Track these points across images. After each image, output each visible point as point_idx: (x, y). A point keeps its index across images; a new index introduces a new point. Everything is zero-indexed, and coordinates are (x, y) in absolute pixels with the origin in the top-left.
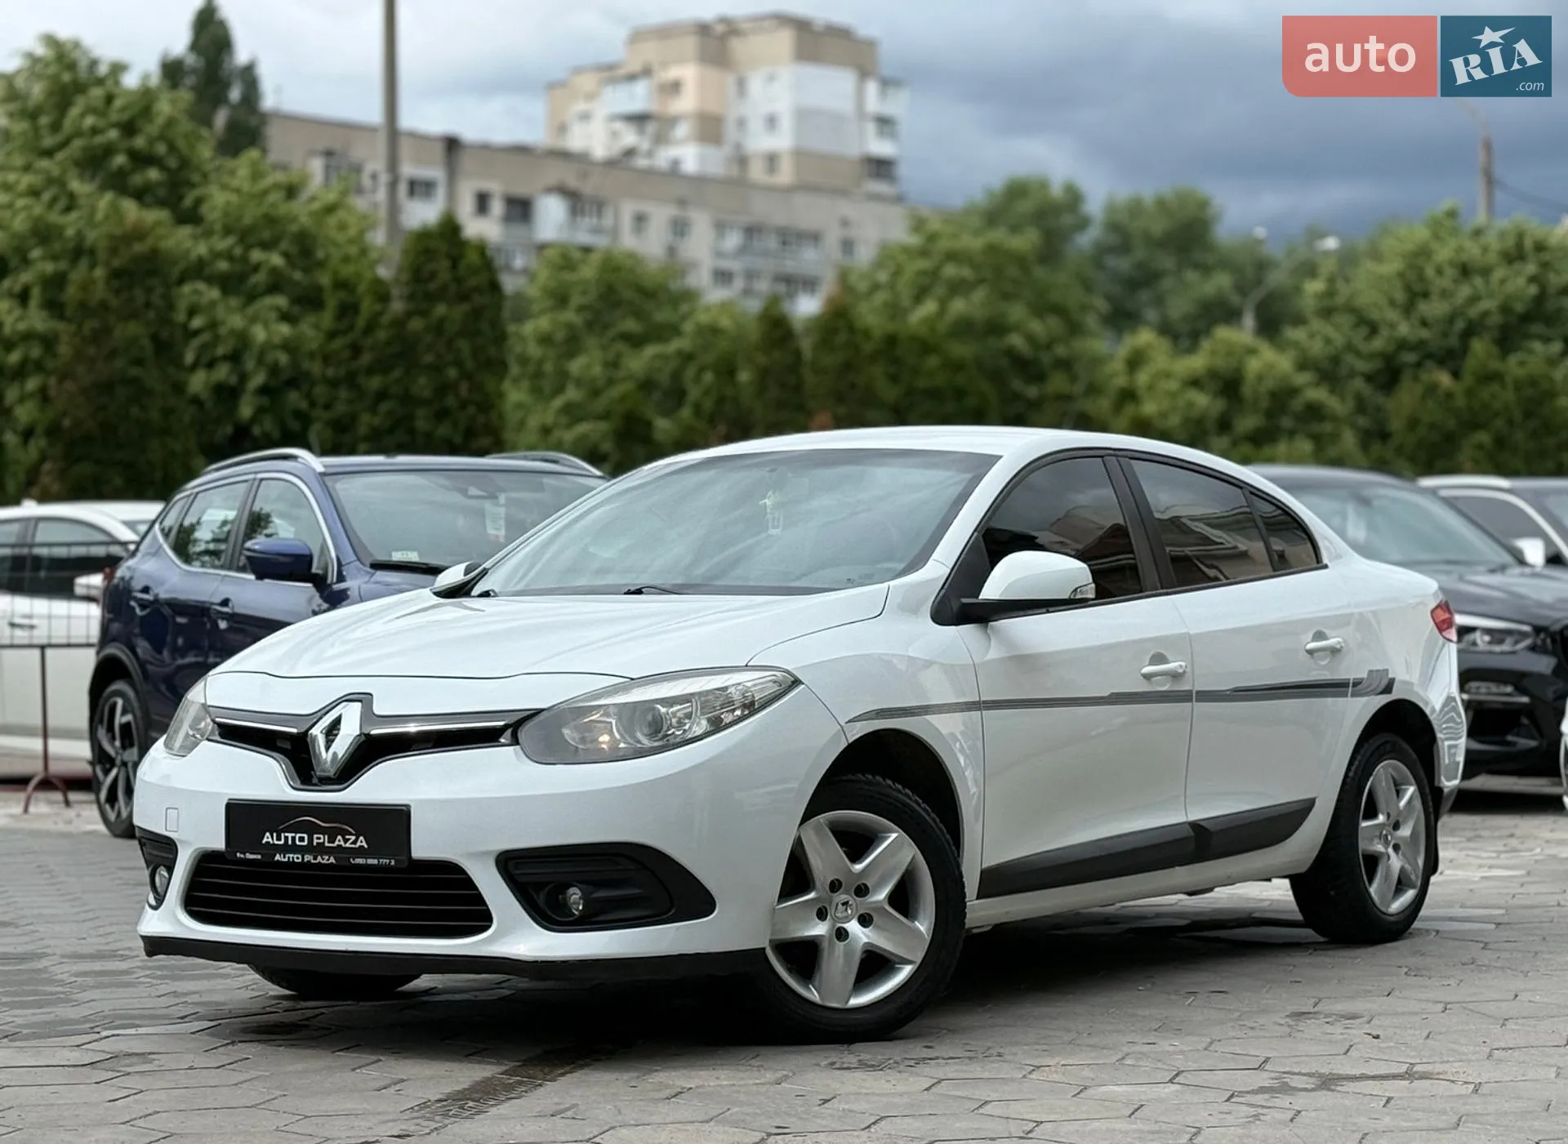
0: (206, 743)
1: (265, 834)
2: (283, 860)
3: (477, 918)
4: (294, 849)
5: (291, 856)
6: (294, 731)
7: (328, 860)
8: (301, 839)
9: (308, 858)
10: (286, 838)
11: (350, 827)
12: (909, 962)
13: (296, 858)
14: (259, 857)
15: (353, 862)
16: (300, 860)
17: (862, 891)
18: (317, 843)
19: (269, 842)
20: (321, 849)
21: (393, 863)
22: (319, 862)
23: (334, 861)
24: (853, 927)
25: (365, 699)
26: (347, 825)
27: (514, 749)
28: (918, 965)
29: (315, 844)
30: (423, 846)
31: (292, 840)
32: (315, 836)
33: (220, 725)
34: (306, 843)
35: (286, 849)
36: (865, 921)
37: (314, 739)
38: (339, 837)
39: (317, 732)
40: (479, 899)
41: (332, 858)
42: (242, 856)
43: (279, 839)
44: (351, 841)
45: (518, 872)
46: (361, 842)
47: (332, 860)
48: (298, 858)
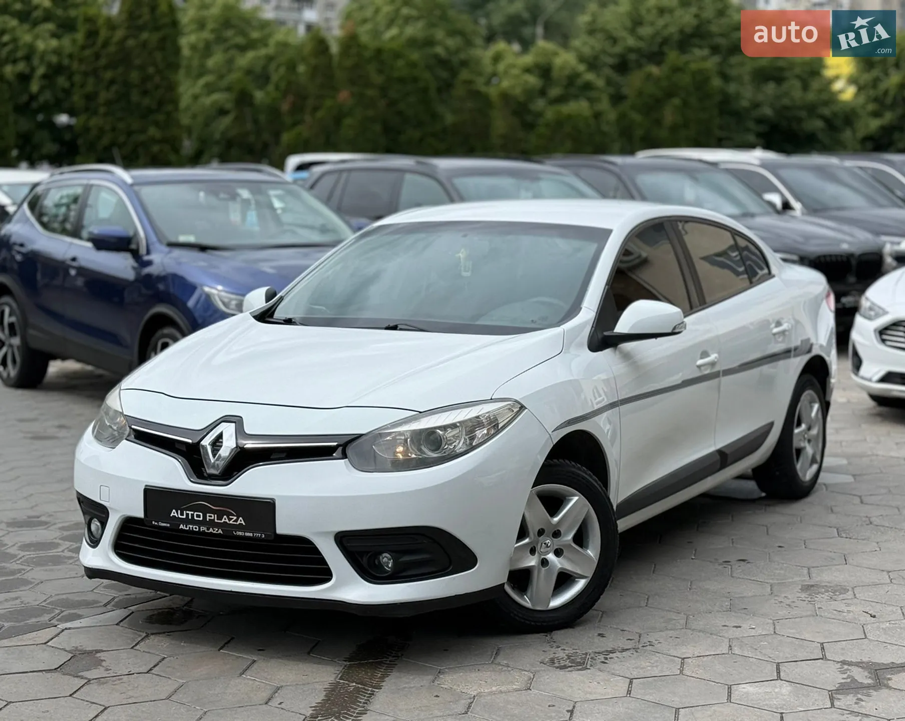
0: (125, 441)
1: (172, 510)
2: (185, 528)
3: (323, 574)
4: (192, 521)
5: (191, 526)
6: (190, 441)
7: (217, 531)
8: (198, 516)
9: (203, 529)
10: (187, 515)
11: (232, 510)
12: (583, 577)
13: (195, 528)
14: (168, 525)
15: (235, 534)
16: (197, 530)
17: (557, 534)
18: (209, 519)
19: (175, 516)
20: (212, 523)
21: (263, 537)
22: (211, 532)
23: (221, 532)
24: (551, 557)
25: (238, 421)
26: (230, 509)
27: (345, 462)
28: (590, 579)
29: (208, 520)
30: (284, 526)
31: (191, 517)
32: (208, 515)
33: (135, 430)
34: (201, 519)
35: (187, 521)
36: (558, 553)
37: (204, 447)
38: (225, 517)
39: (206, 442)
40: (323, 561)
41: (220, 530)
42: (156, 523)
43: (182, 514)
44: (233, 520)
45: (349, 545)
46: (241, 521)
47: (220, 531)
48: (196, 528)
